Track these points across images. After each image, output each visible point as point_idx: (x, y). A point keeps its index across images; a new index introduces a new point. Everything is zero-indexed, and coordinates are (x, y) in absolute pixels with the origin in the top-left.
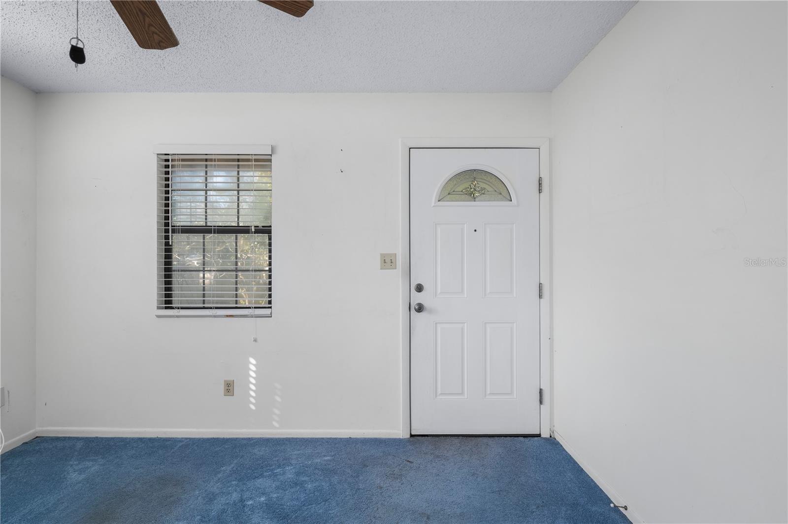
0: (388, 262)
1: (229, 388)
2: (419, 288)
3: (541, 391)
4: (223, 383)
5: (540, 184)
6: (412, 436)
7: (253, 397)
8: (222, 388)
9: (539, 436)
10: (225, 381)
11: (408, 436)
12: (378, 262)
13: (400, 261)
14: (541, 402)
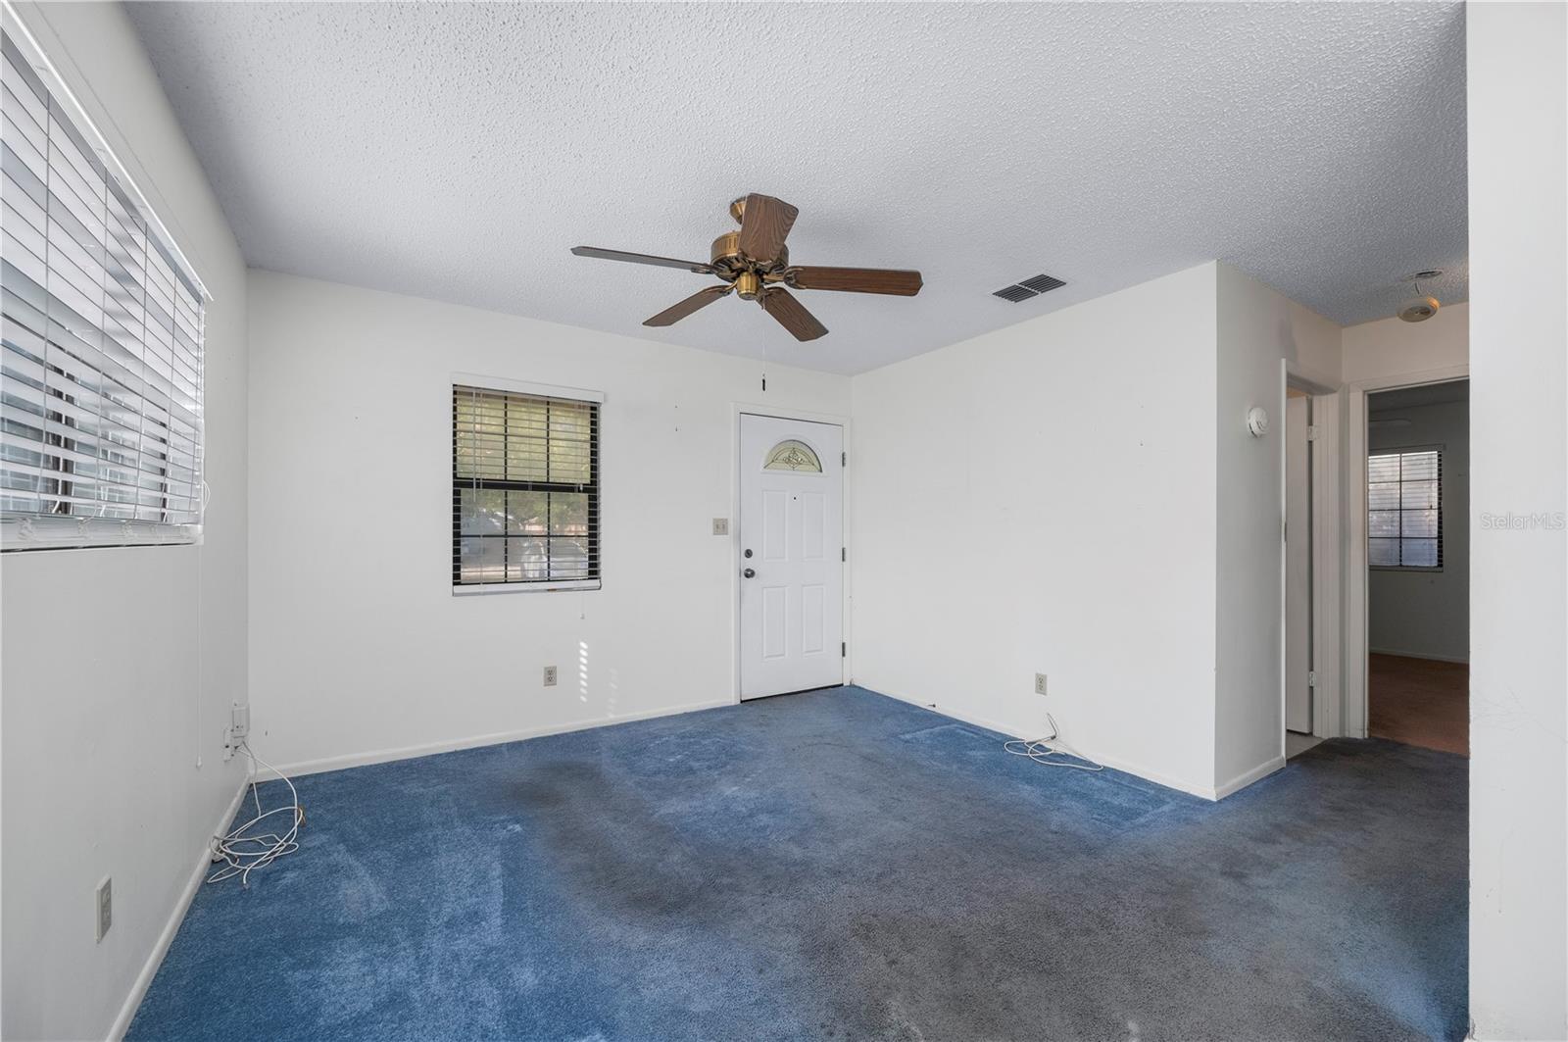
0: (720, 527)
1: (550, 676)
2: (749, 554)
3: (843, 645)
4: (543, 669)
5: (843, 459)
6: (742, 702)
7: (584, 679)
8: (541, 677)
9: (842, 685)
10: (546, 668)
11: (739, 702)
12: (711, 528)
13: (731, 528)
14: (844, 655)
